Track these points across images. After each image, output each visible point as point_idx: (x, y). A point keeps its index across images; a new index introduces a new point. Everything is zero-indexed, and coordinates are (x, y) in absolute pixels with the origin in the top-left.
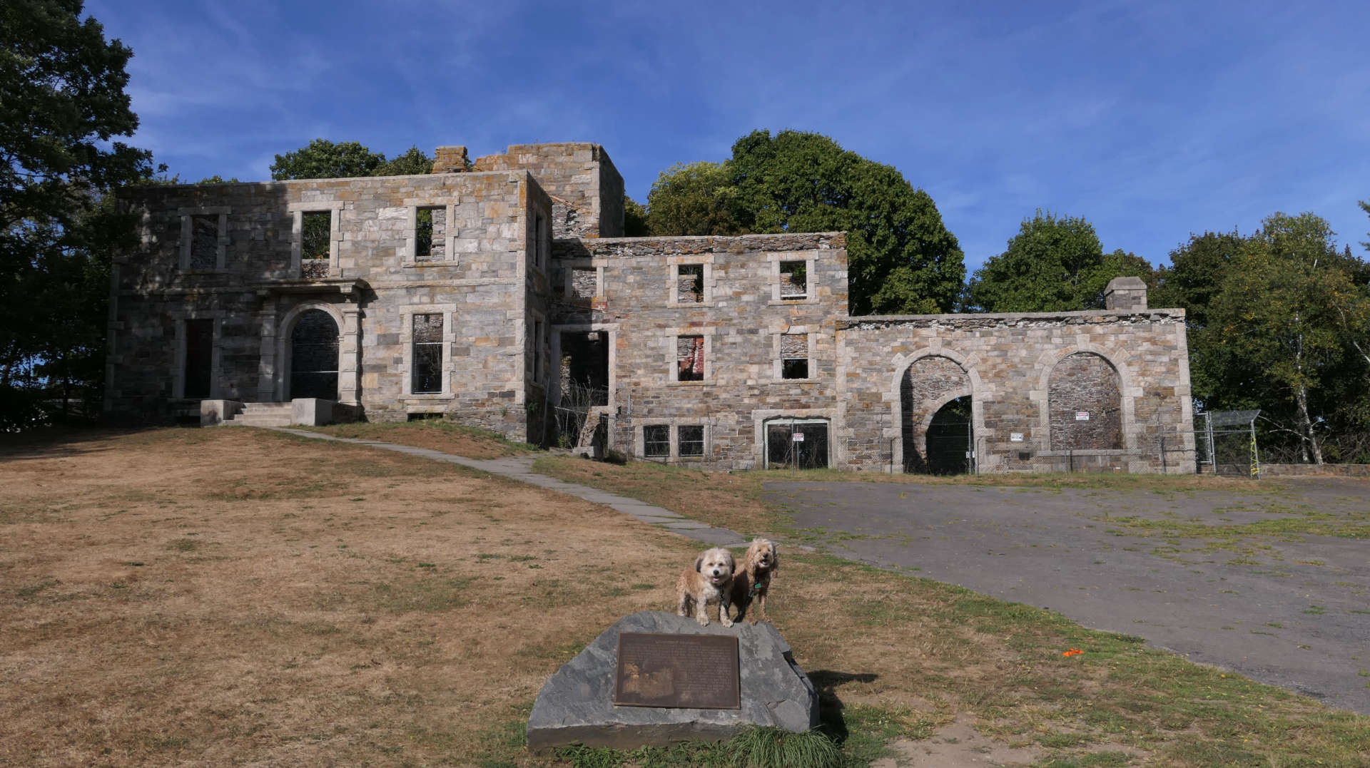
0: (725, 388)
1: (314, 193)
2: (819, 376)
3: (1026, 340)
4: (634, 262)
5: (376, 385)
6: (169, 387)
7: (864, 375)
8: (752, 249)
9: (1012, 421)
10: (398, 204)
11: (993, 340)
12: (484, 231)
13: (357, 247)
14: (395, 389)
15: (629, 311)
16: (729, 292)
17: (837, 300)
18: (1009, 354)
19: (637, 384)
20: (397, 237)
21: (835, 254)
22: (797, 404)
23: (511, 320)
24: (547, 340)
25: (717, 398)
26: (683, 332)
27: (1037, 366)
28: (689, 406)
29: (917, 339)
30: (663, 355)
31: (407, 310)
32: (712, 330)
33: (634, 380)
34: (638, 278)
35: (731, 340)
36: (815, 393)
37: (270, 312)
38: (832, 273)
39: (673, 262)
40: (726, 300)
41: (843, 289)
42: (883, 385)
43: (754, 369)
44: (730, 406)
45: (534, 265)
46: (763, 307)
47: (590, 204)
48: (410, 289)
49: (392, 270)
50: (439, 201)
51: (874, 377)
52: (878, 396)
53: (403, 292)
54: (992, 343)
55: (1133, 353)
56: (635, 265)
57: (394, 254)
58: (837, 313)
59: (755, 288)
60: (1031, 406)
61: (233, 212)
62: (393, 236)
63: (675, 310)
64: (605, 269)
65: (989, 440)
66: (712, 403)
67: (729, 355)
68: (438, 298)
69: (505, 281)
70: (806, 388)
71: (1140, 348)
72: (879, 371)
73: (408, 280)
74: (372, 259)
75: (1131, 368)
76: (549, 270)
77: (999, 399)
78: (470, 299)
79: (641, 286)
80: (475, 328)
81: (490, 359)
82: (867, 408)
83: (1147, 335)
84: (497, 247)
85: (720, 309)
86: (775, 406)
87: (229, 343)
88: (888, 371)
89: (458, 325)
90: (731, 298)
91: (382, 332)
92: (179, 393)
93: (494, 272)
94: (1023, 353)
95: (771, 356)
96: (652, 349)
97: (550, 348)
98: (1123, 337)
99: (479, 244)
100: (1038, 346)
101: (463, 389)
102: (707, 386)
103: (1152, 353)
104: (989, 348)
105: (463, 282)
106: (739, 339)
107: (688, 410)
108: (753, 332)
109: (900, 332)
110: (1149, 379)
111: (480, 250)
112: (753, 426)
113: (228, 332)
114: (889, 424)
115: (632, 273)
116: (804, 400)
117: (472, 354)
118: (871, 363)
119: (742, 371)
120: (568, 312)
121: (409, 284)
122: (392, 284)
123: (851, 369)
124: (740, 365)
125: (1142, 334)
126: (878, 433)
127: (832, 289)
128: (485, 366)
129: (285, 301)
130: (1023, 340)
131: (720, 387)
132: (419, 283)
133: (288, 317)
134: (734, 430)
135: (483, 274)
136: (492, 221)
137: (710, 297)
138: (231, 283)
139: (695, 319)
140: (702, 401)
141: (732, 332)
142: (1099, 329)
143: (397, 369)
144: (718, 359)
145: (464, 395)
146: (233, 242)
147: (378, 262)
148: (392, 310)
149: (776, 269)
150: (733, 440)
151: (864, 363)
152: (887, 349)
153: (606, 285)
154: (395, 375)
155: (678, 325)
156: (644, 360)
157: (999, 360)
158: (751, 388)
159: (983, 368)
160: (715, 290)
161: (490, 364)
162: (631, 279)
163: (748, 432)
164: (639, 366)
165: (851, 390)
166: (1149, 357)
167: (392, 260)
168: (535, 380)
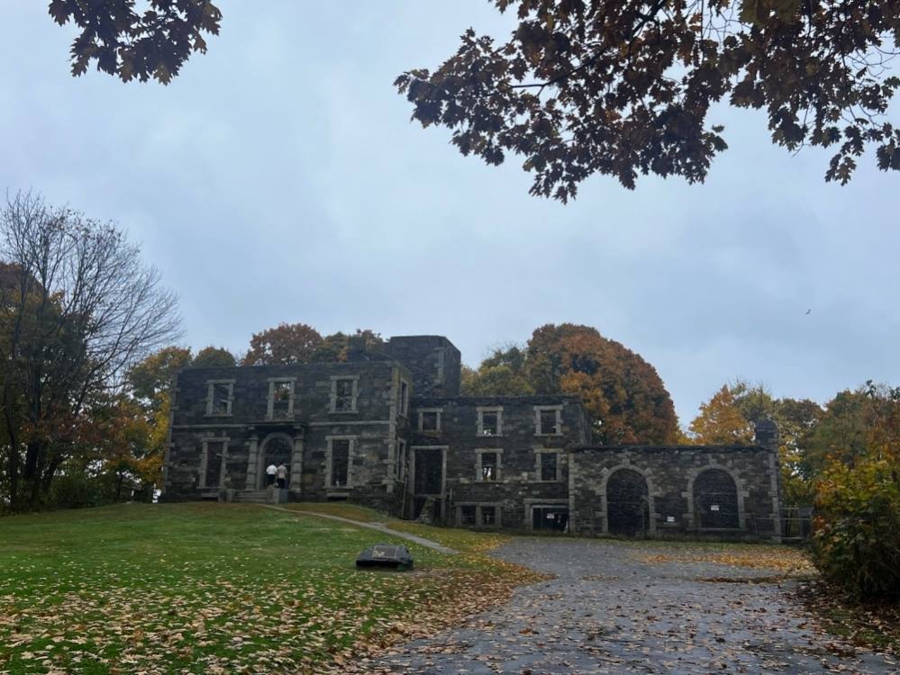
0: (508, 486)
2: (561, 479)
4: (458, 410)
5: (311, 481)
6: (198, 480)
7: (585, 480)
8: (525, 403)
9: (669, 509)
10: (328, 379)
12: (373, 395)
13: (304, 402)
14: (321, 483)
15: (455, 438)
16: (511, 428)
17: (574, 434)
18: (669, 470)
19: (457, 482)
20: (325, 398)
21: (572, 407)
22: (550, 496)
23: (386, 445)
24: (407, 455)
25: (503, 491)
26: (485, 451)
27: (686, 477)
28: (488, 495)
29: (615, 460)
30: (473, 465)
31: (329, 438)
32: (501, 450)
33: (456, 479)
34: (460, 419)
35: (512, 457)
37: (255, 439)
38: (572, 418)
39: (480, 410)
40: (510, 433)
42: (596, 486)
43: (525, 475)
44: (511, 496)
46: (530, 438)
48: (332, 427)
49: (322, 416)
50: (348, 378)
51: (591, 481)
52: (593, 492)
53: (328, 429)
54: (660, 463)
55: (743, 471)
57: (323, 407)
58: (573, 442)
59: (525, 427)
60: (683, 501)
61: (236, 382)
63: (480, 438)
64: (441, 414)
65: (656, 520)
66: (501, 494)
67: (511, 465)
68: (347, 432)
69: (383, 422)
70: (555, 486)
71: (747, 468)
72: (594, 478)
73: (331, 421)
74: (311, 409)
75: (742, 480)
76: (408, 414)
77: (664, 496)
78: (364, 433)
79: (461, 424)
80: (366, 449)
81: (374, 466)
82: (587, 500)
83: (751, 460)
84: (379, 404)
85: (506, 438)
86: (537, 497)
87: (231, 457)
88: (599, 478)
89: (357, 447)
90: (513, 432)
91: (315, 451)
92: (203, 484)
93: (377, 418)
94: (678, 469)
95: (535, 466)
96: (466, 461)
97: (409, 459)
98: (736, 461)
99: (370, 402)
100: (686, 465)
101: (358, 484)
102: (498, 484)
103: (753, 471)
104: (658, 466)
105: (361, 423)
106: (516, 456)
108: (525, 452)
109: (606, 455)
110: (753, 487)
111: (371, 405)
112: (524, 509)
113: (231, 450)
114: (599, 510)
115: (456, 417)
116: (553, 494)
117: (364, 464)
118: (589, 473)
119: (518, 475)
120: (420, 440)
121: (331, 424)
122: (323, 424)
123: (577, 476)
124: (517, 472)
125: (748, 460)
126: (593, 514)
127: (570, 428)
128: (371, 471)
129: (263, 433)
130: (677, 462)
131: (506, 484)
132: (337, 423)
133: (265, 442)
134: (514, 511)
135: (372, 419)
136: (377, 389)
137: (500, 431)
138: (235, 422)
139: (492, 444)
140: (495, 493)
141: (513, 452)
142: (722, 456)
143: (323, 472)
144: (505, 468)
145: (359, 487)
146: (236, 400)
147: (314, 411)
148: (321, 438)
149: (539, 416)
150: (513, 517)
151: (585, 473)
152: (598, 465)
153: (442, 424)
154: (321, 475)
155: (482, 448)
156: (462, 468)
157: (663, 473)
158: (524, 485)
159: (654, 478)
160: (503, 428)
161: (374, 470)
162: (456, 420)
163: (522, 512)
164: (459, 471)
165: (576, 488)
166: (753, 474)
167: (322, 410)
168: (399, 478)
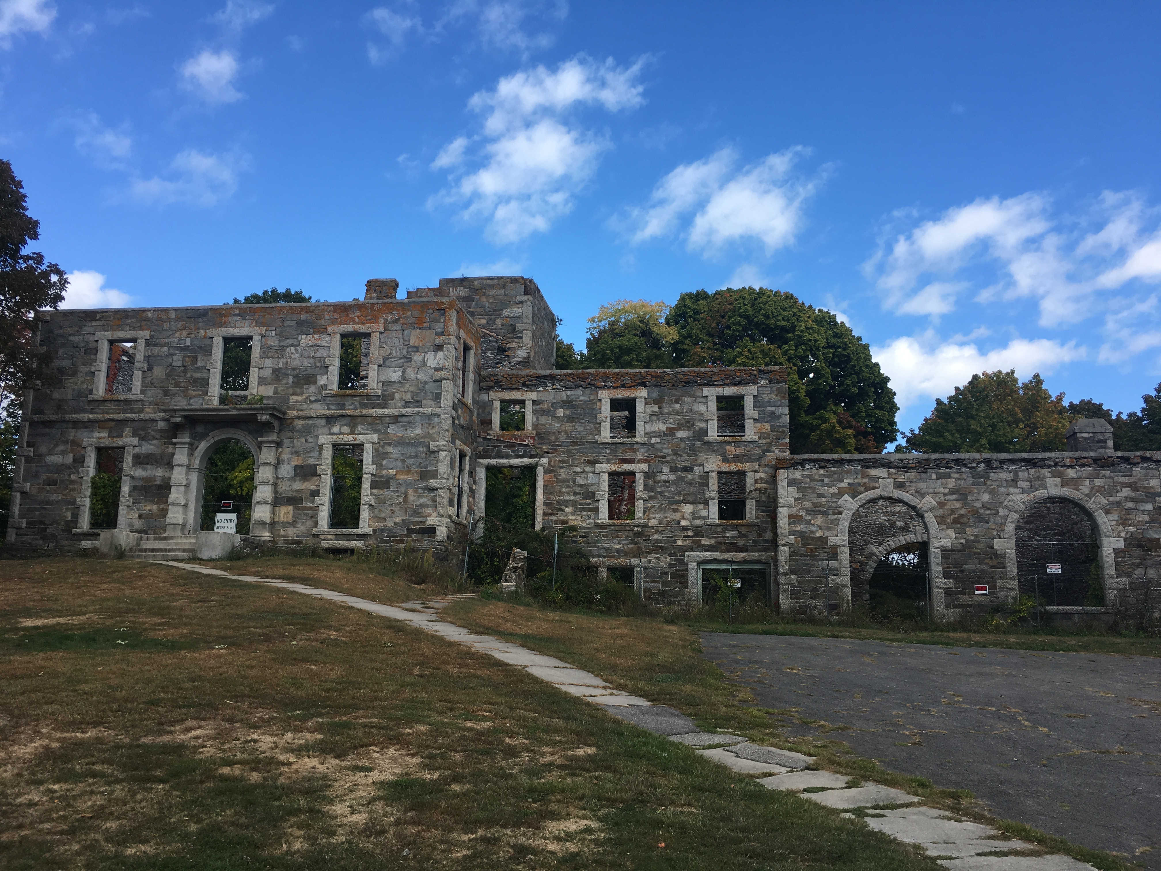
0: (656, 529)
1: (235, 318)
2: (757, 518)
3: (989, 483)
4: (563, 395)
5: (290, 519)
6: (76, 516)
7: (808, 518)
8: (687, 383)
9: (974, 571)
10: (323, 330)
11: (952, 483)
12: (409, 360)
13: (278, 374)
14: (309, 523)
15: (558, 445)
16: (662, 427)
17: (778, 438)
18: (970, 498)
19: (564, 522)
20: (319, 365)
21: (774, 389)
22: (734, 548)
23: (433, 452)
24: (472, 474)
25: (648, 538)
26: (614, 468)
27: (1001, 512)
28: (619, 546)
29: (865, 480)
30: (593, 493)
31: (325, 440)
32: (644, 467)
33: (562, 518)
34: (568, 412)
35: (663, 478)
36: (753, 537)
37: (184, 440)
38: (773, 409)
39: (605, 395)
40: (659, 436)
41: (784, 426)
42: (829, 528)
43: (688, 509)
44: (662, 548)
45: (459, 396)
46: (698, 444)
47: (521, 338)
48: (330, 420)
49: (312, 399)
50: (362, 328)
51: (819, 520)
52: (824, 540)
53: (323, 422)
54: (951, 486)
55: (1111, 499)
56: (565, 398)
57: (315, 382)
58: (777, 451)
59: (689, 424)
60: (997, 556)
61: (151, 336)
62: (315, 364)
63: (605, 445)
64: (534, 402)
65: (948, 592)
66: (643, 544)
67: (661, 493)
68: (359, 428)
69: (430, 411)
70: (744, 530)
71: (1119, 495)
72: (825, 513)
73: (329, 409)
74: (292, 387)
75: (1110, 517)
76: (474, 401)
77: (960, 547)
78: (392, 430)
79: (571, 420)
80: (396, 460)
81: (410, 492)
82: (812, 554)
83: (1126, 480)
84: (421, 376)
85: (653, 445)
86: (710, 549)
87: (139, 473)
88: (834, 514)
89: (379, 456)
90: (665, 435)
91: (300, 462)
92: (85, 523)
93: (418, 402)
94: (986, 497)
95: (707, 495)
96: (581, 486)
97: (475, 482)
98: (1098, 482)
99: (404, 373)
100: (1002, 489)
101: (381, 524)
102: (638, 526)
103: (1132, 500)
104: (947, 491)
105: (386, 411)
106: (672, 477)
107: (618, 551)
108: (688, 469)
109: (848, 472)
110: (1131, 529)
111: (404, 379)
112: (687, 570)
113: (140, 460)
114: (836, 572)
115: (562, 407)
116: (741, 543)
117: (391, 488)
118: (815, 505)
119: (675, 511)
120: (495, 446)
121: (328, 413)
122: (313, 414)
123: (794, 511)
124: (673, 504)
125: (1122, 479)
126: (824, 580)
127: (771, 426)
128: (405, 501)
129: (200, 429)
130: (985, 484)
131: (652, 527)
132: (340, 412)
133: (203, 446)
134: (667, 574)
135: (407, 404)
136: (417, 349)
137: (643, 433)
138: (147, 410)
139: (627, 456)
140: (633, 542)
141: (666, 470)
142: (1071, 473)
143: (313, 502)
144: (651, 498)
145: (382, 530)
146: (150, 368)
147: (298, 390)
148: (310, 440)
149: (713, 405)
150: (665, 584)
151: (807, 504)
152: (833, 490)
153: (535, 419)
154: (311, 508)
155: (608, 462)
156: (572, 498)
157: (958, 505)
158: (685, 528)
159: (940, 513)
160: (648, 426)
161: (411, 498)
162: (560, 412)
163: (681, 576)
164: (567, 504)
165: (792, 533)
166: (1130, 505)
167: (313, 389)
168: (458, 516)
